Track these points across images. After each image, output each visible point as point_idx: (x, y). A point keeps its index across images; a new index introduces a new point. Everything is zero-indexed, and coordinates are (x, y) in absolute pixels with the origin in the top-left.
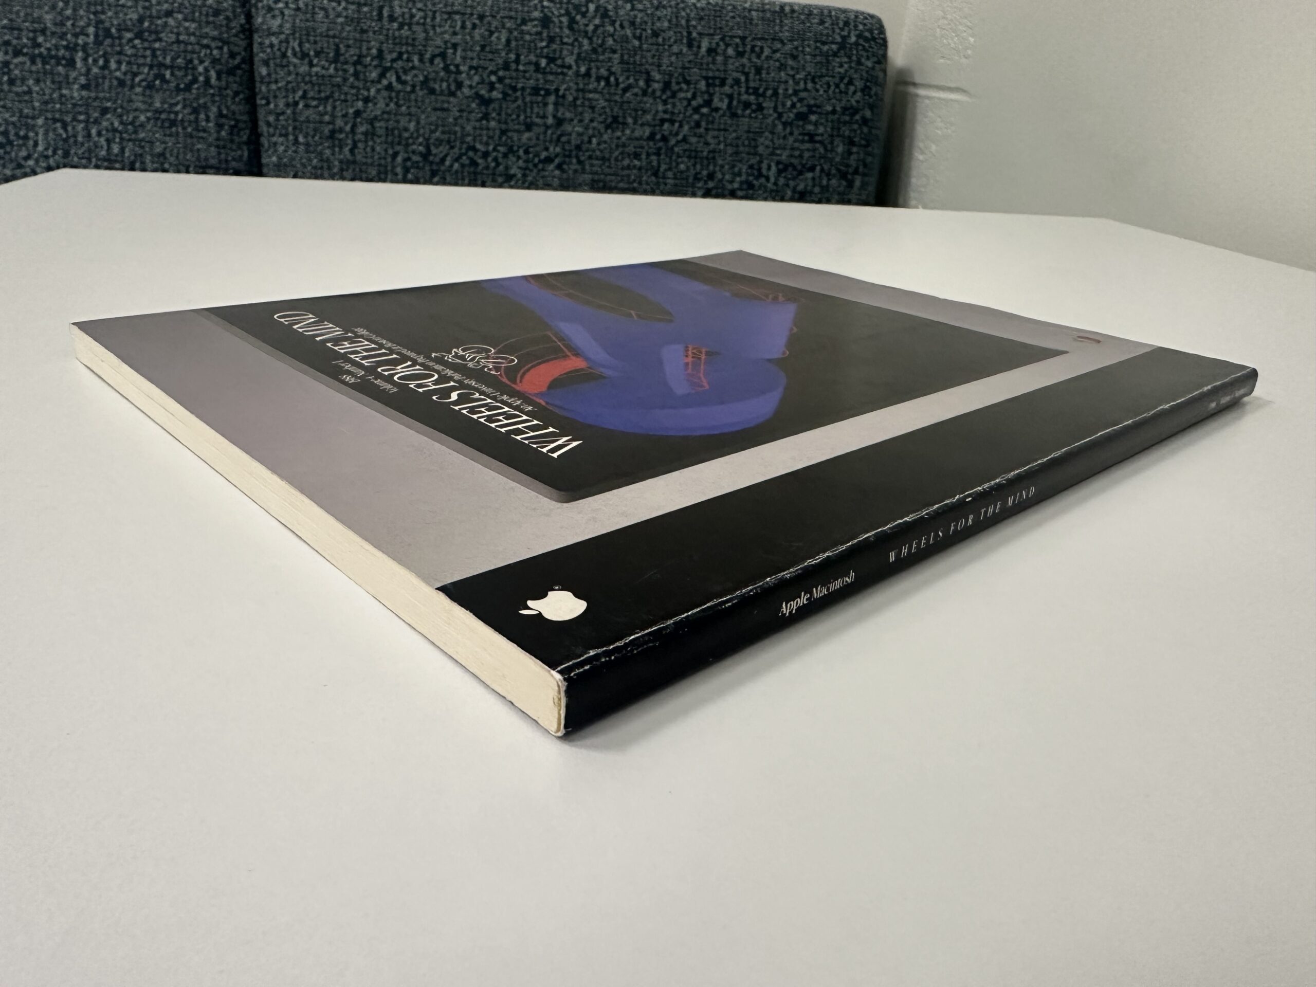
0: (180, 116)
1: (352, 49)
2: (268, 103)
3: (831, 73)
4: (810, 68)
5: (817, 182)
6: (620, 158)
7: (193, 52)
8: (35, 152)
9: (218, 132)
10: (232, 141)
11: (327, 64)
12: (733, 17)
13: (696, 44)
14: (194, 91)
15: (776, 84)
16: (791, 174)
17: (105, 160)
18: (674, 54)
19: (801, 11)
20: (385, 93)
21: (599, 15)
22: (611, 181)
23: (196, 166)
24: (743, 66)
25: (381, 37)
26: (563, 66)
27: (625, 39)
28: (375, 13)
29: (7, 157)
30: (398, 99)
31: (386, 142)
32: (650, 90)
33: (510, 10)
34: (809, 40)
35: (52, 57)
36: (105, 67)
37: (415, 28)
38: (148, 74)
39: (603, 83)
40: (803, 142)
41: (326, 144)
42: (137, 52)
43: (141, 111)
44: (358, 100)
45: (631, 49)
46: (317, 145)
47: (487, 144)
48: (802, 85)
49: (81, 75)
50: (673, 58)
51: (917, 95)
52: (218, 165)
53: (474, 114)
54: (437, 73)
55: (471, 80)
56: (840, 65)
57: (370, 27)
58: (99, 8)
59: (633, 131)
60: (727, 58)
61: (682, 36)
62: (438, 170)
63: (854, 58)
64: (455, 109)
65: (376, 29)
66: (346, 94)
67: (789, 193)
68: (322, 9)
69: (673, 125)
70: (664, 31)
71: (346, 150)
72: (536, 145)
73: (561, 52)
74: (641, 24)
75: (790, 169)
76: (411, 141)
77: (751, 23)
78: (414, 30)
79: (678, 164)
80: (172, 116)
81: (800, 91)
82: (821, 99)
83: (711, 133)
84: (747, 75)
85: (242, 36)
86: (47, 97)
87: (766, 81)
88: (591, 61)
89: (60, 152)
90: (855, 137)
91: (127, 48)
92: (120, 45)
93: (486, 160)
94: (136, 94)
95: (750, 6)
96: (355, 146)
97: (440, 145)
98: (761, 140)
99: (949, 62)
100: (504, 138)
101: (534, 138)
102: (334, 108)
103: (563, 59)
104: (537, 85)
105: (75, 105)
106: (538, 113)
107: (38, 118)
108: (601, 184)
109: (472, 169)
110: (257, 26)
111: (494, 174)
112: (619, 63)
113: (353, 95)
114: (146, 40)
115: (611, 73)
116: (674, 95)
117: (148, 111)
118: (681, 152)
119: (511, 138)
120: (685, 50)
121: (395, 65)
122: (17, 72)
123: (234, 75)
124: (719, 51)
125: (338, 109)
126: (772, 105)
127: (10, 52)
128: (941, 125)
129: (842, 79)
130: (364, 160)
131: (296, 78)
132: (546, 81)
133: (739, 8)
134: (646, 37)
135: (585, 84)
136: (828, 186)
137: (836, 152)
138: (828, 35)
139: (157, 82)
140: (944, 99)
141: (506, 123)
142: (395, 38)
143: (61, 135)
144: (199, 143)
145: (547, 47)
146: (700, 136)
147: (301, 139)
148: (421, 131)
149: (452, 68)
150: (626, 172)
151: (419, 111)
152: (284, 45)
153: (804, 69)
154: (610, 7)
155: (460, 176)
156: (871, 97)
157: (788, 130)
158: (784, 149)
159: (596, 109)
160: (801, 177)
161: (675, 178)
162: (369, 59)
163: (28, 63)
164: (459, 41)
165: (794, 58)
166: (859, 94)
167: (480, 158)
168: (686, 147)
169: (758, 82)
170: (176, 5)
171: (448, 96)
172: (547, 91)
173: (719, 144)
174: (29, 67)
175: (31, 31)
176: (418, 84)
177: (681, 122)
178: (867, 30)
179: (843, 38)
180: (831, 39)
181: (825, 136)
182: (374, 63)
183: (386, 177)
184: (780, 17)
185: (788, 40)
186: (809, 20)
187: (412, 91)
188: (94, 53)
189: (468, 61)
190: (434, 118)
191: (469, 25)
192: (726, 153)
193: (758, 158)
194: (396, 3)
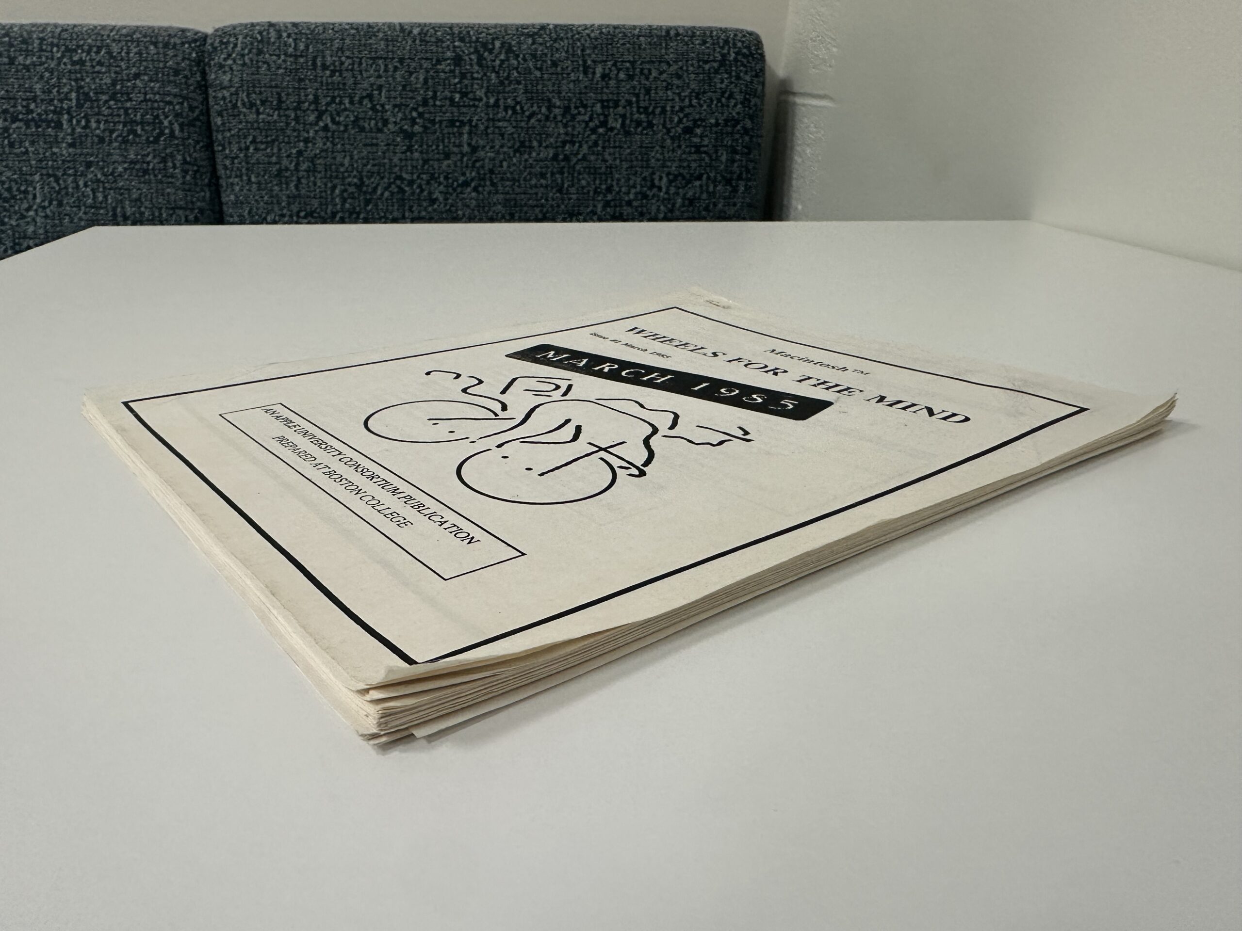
0: (151, 167)
1: (290, 97)
2: (224, 149)
3: (713, 89)
4: (693, 86)
5: (704, 188)
6: (528, 177)
7: (158, 108)
8: (34, 204)
9: (184, 177)
10: (196, 184)
11: (271, 112)
12: (624, 44)
13: (590, 70)
14: (162, 143)
15: (664, 102)
16: (681, 183)
18: (571, 81)
19: (685, 34)
20: (321, 134)
21: (503, 51)
22: (522, 200)
23: (167, 208)
24: (634, 88)
25: (316, 84)
26: (475, 99)
27: (529, 71)
28: (310, 64)
29: (12, 209)
30: (333, 137)
31: (325, 177)
32: (552, 115)
33: (426, 52)
34: (693, 59)
35: (43, 121)
36: (87, 126)
37: (345, 74)
38: (123, 130)
39: (510, 112)
40: (690, 153)
42: (112, 111)
43: (119, 164)
44: (299, 141)
45: (533, 79)
46: (267, 183)
47: (412, 174)
48: (687, 100)
49: (68, 135)
50: (571, 86)
51: (795, 104)
52: (184, 206)
53: (398, 147)
54: (366, 112)
55: (395, 117)
56: (721, 81)
57: (306, 75)
58: (79, 75)
60: (619, 81)
61: (578, 64)
64: (382, 144)
65: (312, 77)
66: (289, 136)
67: (679, 201)
68: (264, 63)
69: (574, 145)
70: (563, 61)
71: (292, 186)
72: (454, 171)
73: (472, 85)
74: (541, 57)
75: (680, 178)
76: (346, 174)
77: (640, 48)
78: (344, 75)
79: (579, 180)
80: (145, 166)
81: (686, 107)
82: (705, 113)
83: (608, 151)
84: (637, 96)
85: (199, 92)
86: (41, 156)
87: (655, 101)
88: (499, 93)
89: (55, 203)
90: (738, 146)
91: (104, 109)
92: (98, 106)
94: (114, 149)
96: (299, 179)
97: (372, 176)
98: (653, 154)
99: (818, 71)
100: (426, 167)
101: (453, 166)
102: (280, 150)
103: (475, 92)
104: (453, 116)
105: (64, 161)
106: (454, 143)
107: (35, 174)
108: (512, 203)
109: (400, 196)
110: (210, 82)
111: (419, 199)
112: (523, 93)
113: (296, 137)
115: (518, 103)
116: (573, 117)
117: (125, 162)
118: (582, 169)
119: (432, 166)
121: (329, 108)
122: (15, 136)
123: (194, 126)
124: (613, 75)
125: (283, 151)
126: (661, 121)
127: (9, 120)
128: (814, 130)
129: (723, 93)
131: (246, 126)
132: (461, 114)
134: (547, 67)
135: (494, 115)
136: (714, 192)
137: (721, 161)
138: (709, 55)
139: (131, 137)
140: (816, 106)
141: (427, 153)
142: (327, 84)
143: (53, 188)
144: (168, 187)
145: (460, 82)
146: (598, 154)
147: (253, 179)
148: (355, 166)
149: (378, 107)
150: (534, 191)
151: (352, 147)
152: (235, 96)
153: (688, 87)
154: (513, 43)
156: (750, 108)
157: (675, 145)
158: (674, 161)
159: (506, 136)
160: (690, 186)
162: (306, 104)
163: (24, 127)
164: (383, 83)
165: (679, 77)
166: (739, 106)
167: (406, 186)
169: (648, 102)
170: (142, 68)
171: (377, 133)
172: (462, 122)
173: (615, 159)
174: (25, 131)
175: (23, 100)
176: (350, 123)
177: (580, 142)
178: (746, 47)
179: (723, 55)
180: (712, 58)
181: (710, 146)
182: (311, 108)
183: (327, 208)
184: (666, 40)
185: (674, 62)
186: (693, 43)
187: (345, 131)
188: (77, 115)
189: (392, 100)
190: (365, 153)
191: (391, 68)
192: (622, 168)
193: (651, 170)
194: (327, 53)
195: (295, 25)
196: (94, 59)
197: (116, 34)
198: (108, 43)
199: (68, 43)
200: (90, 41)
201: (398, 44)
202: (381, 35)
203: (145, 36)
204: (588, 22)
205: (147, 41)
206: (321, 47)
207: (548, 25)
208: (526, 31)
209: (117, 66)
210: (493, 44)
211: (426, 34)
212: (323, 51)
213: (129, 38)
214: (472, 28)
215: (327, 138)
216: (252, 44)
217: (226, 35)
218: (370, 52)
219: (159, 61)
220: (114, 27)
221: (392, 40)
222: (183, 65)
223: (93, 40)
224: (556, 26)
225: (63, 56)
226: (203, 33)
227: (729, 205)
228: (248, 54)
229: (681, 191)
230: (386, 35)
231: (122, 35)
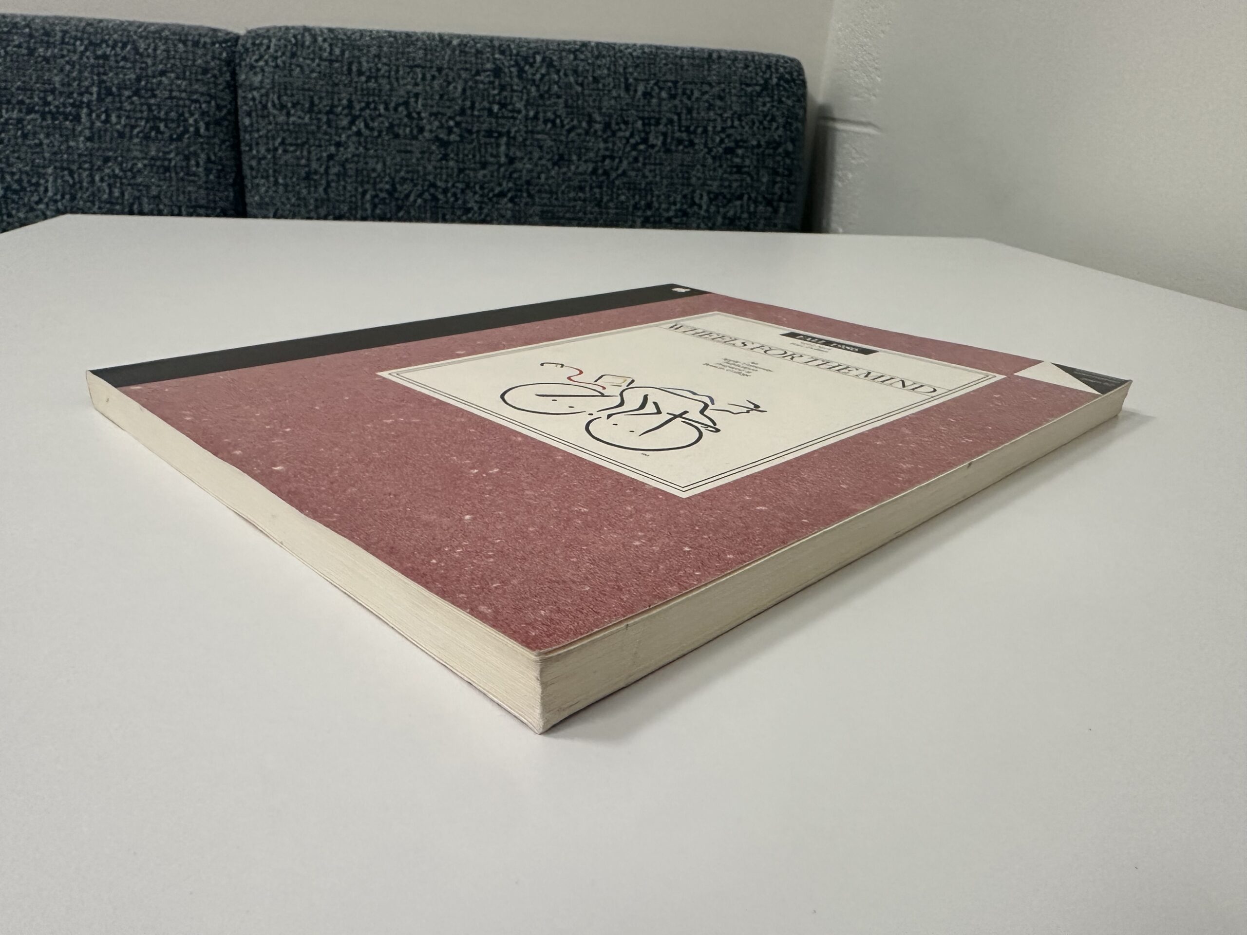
0: (173, 163)
1: (324, 100)
2: (251, 150)
3: (755, 112)
4: (736, 108)
5: (746, 207)
6: (567, 190)
8: (45, 197)
9: (207, 176)
10: (219, 183)
11: (302, 115)
12: (666, 65)
13: (632, 88)
14: (186, 141)
15: (705, 122)
16: (722, 202)
17: (107, 202)
18: (613, 98)
19: (727, 57)
20: (354, 139)
21: (545, 65)
22: (558, 212)
23: (188, 207)
24: (676, 107)
25: (350, 89)
26: (513, 111)
27: (569, 86)
28: (345, 68)
29: (21, 203)
30: (366, 142)
31: (356, 182)
33: (466, 62)
34: (734, 82)
35: (60, 114)
37: (381, 81)
38: (145, 127)
39: (549, 125)
40: (731, 173)
41: (303, 185)
42: (135, 107)
43: (138, 159)
44: (331, 145)
45: (575, 94)
46: (294, 186)
47: (447, 181)
48: (729, 123)
49: (86, 128)
50: (613, 102)
51: (835, 130)
52: (206, 205)
53: (434, 155)
54: (400, 119)
56: (764, 104)
57: (340, 81)
58: (101, 70)
59: (577, 167)
60: (661, 100)
61: (620, 81)
63: (776, 97)
64: (416, 151)
65: (346, 82)
66: (320, 140)
67: (720, 219)
68: (298, 65)
69: (613, 160)
70: (604, 78)
71: (321, 189)
72: (491, 182)
73: (512, 97)
74: (582, 72)
75: (720, 197)
76: (378, 180)
77: (682, 70)
79: (618, 195)
80: (166, 163)
81: (727, 128)
82: (747, 134)
83: (648, 167)
84: (679, 115)
85: (227, 90)
86: (56, 149)
87: (697, 120)
88: (538, 106)
89: (67, 197)
90: (778, 168)
91: (126, 104)
92: (121, 102)
93: (446, 196)
94: (134, 145)
95: (681, 53)
96: (328, 185)
97: (405, 183)
98: (694, 173)
99: (860, 99)
100: (462, 176)
101: (489, 176)
102: (309, 152)
103: (514, 105)
104: (491, 127)
105: (80, 155)
106: (491, 153)
107: (49, 167)
108: (550, 215)
109: (433, 204)
110: (241, 82)
111: (453, 207)
112: (563, 107)
113: (326, 140)
114: (143, 97)
115: (557, 116)
116: (614, 134)
117: (145, 159)
118: (621, 186)
119: (468, 176)
120: (622, 94)
121: (363, 114)
122: (29, 127)
123: (221, 126)
124: (654, 94)
125: (313, 153)
126: (703, 141)
127: (24, 110)
128: (855, 155)
129: (765, 116)
130: (338, 198)
131: (275, 127)
132: (498, 125)
133: (671, 56)
134: (588, 83)
135: (533, 127)
136: (755, 212)
137: (762, 182)
138: (752, 78)
139: (153, 134)
140: (858, 133)
141: (463, 162)
142: (362, 90)
143: (68, 181)
144: (190, 186)
145: (499, 94)
146: (638, 170)
147: (281, 181)
148: (388, 171)
149: (415, 115)
150: (572, 204)
151: (385, 154)
152: (264, 98)
153: (731, 109)
154: (555, 58)
155: (422, 210)
156: (792, 132)
157: (717, 164)
158: (713, 179)
159: (545, 148)
160: (731, 205)
161: (617, 208)
162: (340, 109)
163: (39, 121)
164: (420, 91)
165: (721, 98)
166: (781, 129)
167: (441, 194)
168: (625, 180)
169: (689, 121)
170: (169, 65)
171: (410, 139)
172: (500, 133)
173: (655, 176)
174: (40, 123)
175: (42, 91)
176: (384, 129)
177: (621, 158)
178: (786, 73)
180: (754, 81)
181: (751, 168)
182: (345, 112)
183: (357, 213)
184: (708, 63)
185: (716, 83)
186: (734, 65)
187: (379, 136)
188: (97, 109)
189: (429, 108)
190: (399, 159)
191: (428, 76)
192: (662, 185)
193: (691, 189)
194: (364, 60)
195: (331, 30)
196: (119, 55)
197: (145, 29)
198: (134, 39)
199: (92, 37)
200: (115, 36)
201: (438, 54)
202: (420, 44)
203: (174, 34)
204: (630, 41)
205: (176, 39)
206: (357, 53)
207: (590, 42)
208: (567, 47)
209: (143, 63)
210: (534, 58)
211: (466, 45)
212: (359, 57)
213: (157, 35)
214: (513, 42)
215: (360, 143)
216: (286, 46)
217: (258, 37)
218: (408, 60)
219: (188, 59)
220: (143, 24)
221: (431, 50)
222: (212, 64)
223: (119, 35)
224: (598, 44)
225: (86, 49)
226: (235, 34)
228: (281, 56)
229: (721, 210)
230: (425, 44)
231: (149, 32)
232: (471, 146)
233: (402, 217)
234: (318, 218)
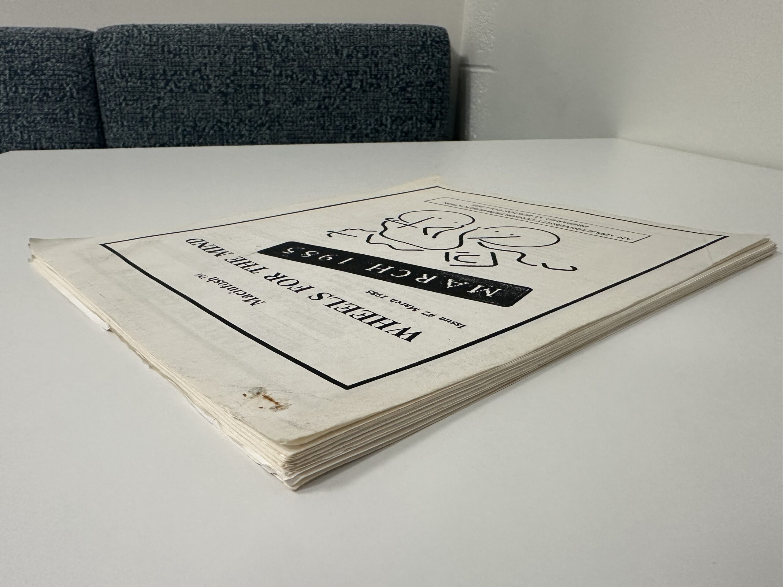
0: (59, 116)
1: (148, 71)
2: (106, 105)
3: (418, 63)
4: (406, 61)
5: (414, 125)
6: (303, 120)
9: (80, 123)
10: (88, 127)
11: (135, 81)
12: (360, 36)
13: (340, 52)
14: (65, 102)
15: (387, 71)
16: (400, 122)
18: (328, 59)
19: (399, 29)
20: (169, 94)
21: (284, 41)
22: (298, 134)
23: (70, 143)
24: (368, 63)
25: (164, 63)
26: (267, 71)
27: (300, 53)
28: (160, 50)
30: (176, 96)
31: (172, 122)
32: (316, 81)
33: (235, 42)
34: (404, 44)
36: (16, 92)
37: (183, 56)
38: (40, 94)
39: (289, 79)
40: (404, 103)
41: (139, 125)
42: (33, 82)
43: (37, 115)
44: (154, 99)
45: (304, 58)
46: (134, 127)
47: (228, 118)
48: (402, 71)
49: (4, 97)
50: (328, 62)
51: (470, 72)
52: (81, 141)
53: (218, 103)
54: (197, 80)
55: (216, 83)
56: (423, 58)
57: (158, 57)
58: (10, 59)
60: (358, 59)
61: (332, 49)
62: (202, 135)
63: (430, 53)
64: (208, 100)
65: (161, 58)
66: (148, 96)
67: (399, 132)
68: (130, 50)
69: (331, 99)
70: (322, 47)
72: (256, 117)
73: (265, 62)
74: (308, 44)
75: (399, 120)
76: (185, 120)
77: (371, 38)
78: (182, 57)
79: (335, 121)
80: (54, 116)
81: (401, 74)
82: (413, 78)
83: (352, 102)
84: (370, 68)
85: (88, 69)
87: (381, 71)
88: (282, 67)
90: (435, 98)
91: (27, 80)
92: (24, 79)
93: (228, 128)
94: (34, 106)
95: (370, 28)
97: (202, 120)
98: (381, 104)
99: (483, 51)
100: (237, 114)
101: (254, 114)
102: (142, 104)
103: (266, 67)
104: (253, 82)
106: (254, 99)
108: (293, 136)
109: (220, 133)
110: (96, 62)
111: (233, 135)
112: (298, 67)
113: (152, 96)
114: (37, 75)
115: (294, 73)
116: (330, 82)
117: (41, 114)
118: (336, 115)
119: (241, 114)
120: (334, 56)
121: (173, 78)
123: (86, 90)
124: (354, 56)
125: (144, 105)
126: (386, 84)
128: (482, 87)
129: (424, 65)
130: (161, 132)
131: (120, 90)
132: (257, 80)
133: (364, 30)
134: (312, 51)
135: (279, 80)
136: (421, 128)
137: (424, 108)
138: (414, 41)
139: (45, 98)
140: (482, 73)
141: (237, 106)
142: (172, 63)
144: (69, 130)
145: (256, 61)
146: (346, 105)
147: (125, 124)
148: (191, 114)
149: (205, 77)
150: (307, 128)
151: (189, 103)
152: (112, 71)
153: (402, 62)
154: (290, 36)
156: (442, 75)
157: (395, 98)
158: (393, 108)
159: (287, 94)
160: (405, 124)
161: (335, 130)
162: (159, 75)
164: (207, 62)
165: (396, 55)
167: (224, 127)
168: (339, 111)
169: (377, 71)
170: (51, 54)
171: (204, 93)
172: (258, 85)
173: (357, 108)
176: (187, 87)
177: (335, 97)
178: (437, 37)
179: (423, 42)
180: (416, 44)
181: (417, 99)
182: (162, 78)
183: (174, 141)
184: (387, 33)
185: (392, 46)
186: (404, 34)
187: (184, 92)
188: (10, 85)
189: (214, 72)
190: (197, 106)
191: (212, 52)
192: (362, 113)
193: (380, 114)
194: (171, 43)
195: (150, 26)
196: (20, 49)
197: (34, 33)
198: (29, 39)
200: (17, 37)
201: (217, 37)
202: (205, 31)
203: (53, 34)
204: (338, 22)
205: (54, 37)
206: (167, 40)
207: (312, 24)
208: (298, 28)
209: (35, 53)
210: (277, 36)
211: (234, 31)
212: (168, 42)
213: (43, 35)
214: (264, 27)
216: (122, 38)
217: (105, 33)
218: (199, 42)
219: (62, 49)
220: (33, 29)
221: (212, 35)
222: (78, 51)
223: (19, 37)
224: (317, 25)
226: (91, 32)
227: (430, 136)
229: (400, 127)
230: (209, 32)
231: (38, 34)
232: (241, 95)
233: (202, 142)
234: (150, 146)
